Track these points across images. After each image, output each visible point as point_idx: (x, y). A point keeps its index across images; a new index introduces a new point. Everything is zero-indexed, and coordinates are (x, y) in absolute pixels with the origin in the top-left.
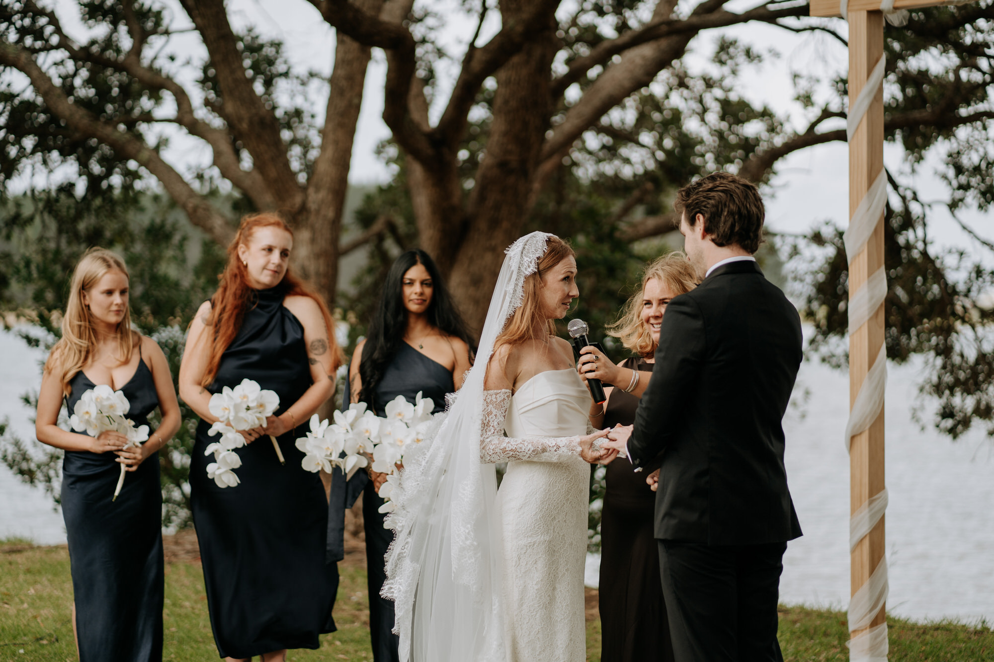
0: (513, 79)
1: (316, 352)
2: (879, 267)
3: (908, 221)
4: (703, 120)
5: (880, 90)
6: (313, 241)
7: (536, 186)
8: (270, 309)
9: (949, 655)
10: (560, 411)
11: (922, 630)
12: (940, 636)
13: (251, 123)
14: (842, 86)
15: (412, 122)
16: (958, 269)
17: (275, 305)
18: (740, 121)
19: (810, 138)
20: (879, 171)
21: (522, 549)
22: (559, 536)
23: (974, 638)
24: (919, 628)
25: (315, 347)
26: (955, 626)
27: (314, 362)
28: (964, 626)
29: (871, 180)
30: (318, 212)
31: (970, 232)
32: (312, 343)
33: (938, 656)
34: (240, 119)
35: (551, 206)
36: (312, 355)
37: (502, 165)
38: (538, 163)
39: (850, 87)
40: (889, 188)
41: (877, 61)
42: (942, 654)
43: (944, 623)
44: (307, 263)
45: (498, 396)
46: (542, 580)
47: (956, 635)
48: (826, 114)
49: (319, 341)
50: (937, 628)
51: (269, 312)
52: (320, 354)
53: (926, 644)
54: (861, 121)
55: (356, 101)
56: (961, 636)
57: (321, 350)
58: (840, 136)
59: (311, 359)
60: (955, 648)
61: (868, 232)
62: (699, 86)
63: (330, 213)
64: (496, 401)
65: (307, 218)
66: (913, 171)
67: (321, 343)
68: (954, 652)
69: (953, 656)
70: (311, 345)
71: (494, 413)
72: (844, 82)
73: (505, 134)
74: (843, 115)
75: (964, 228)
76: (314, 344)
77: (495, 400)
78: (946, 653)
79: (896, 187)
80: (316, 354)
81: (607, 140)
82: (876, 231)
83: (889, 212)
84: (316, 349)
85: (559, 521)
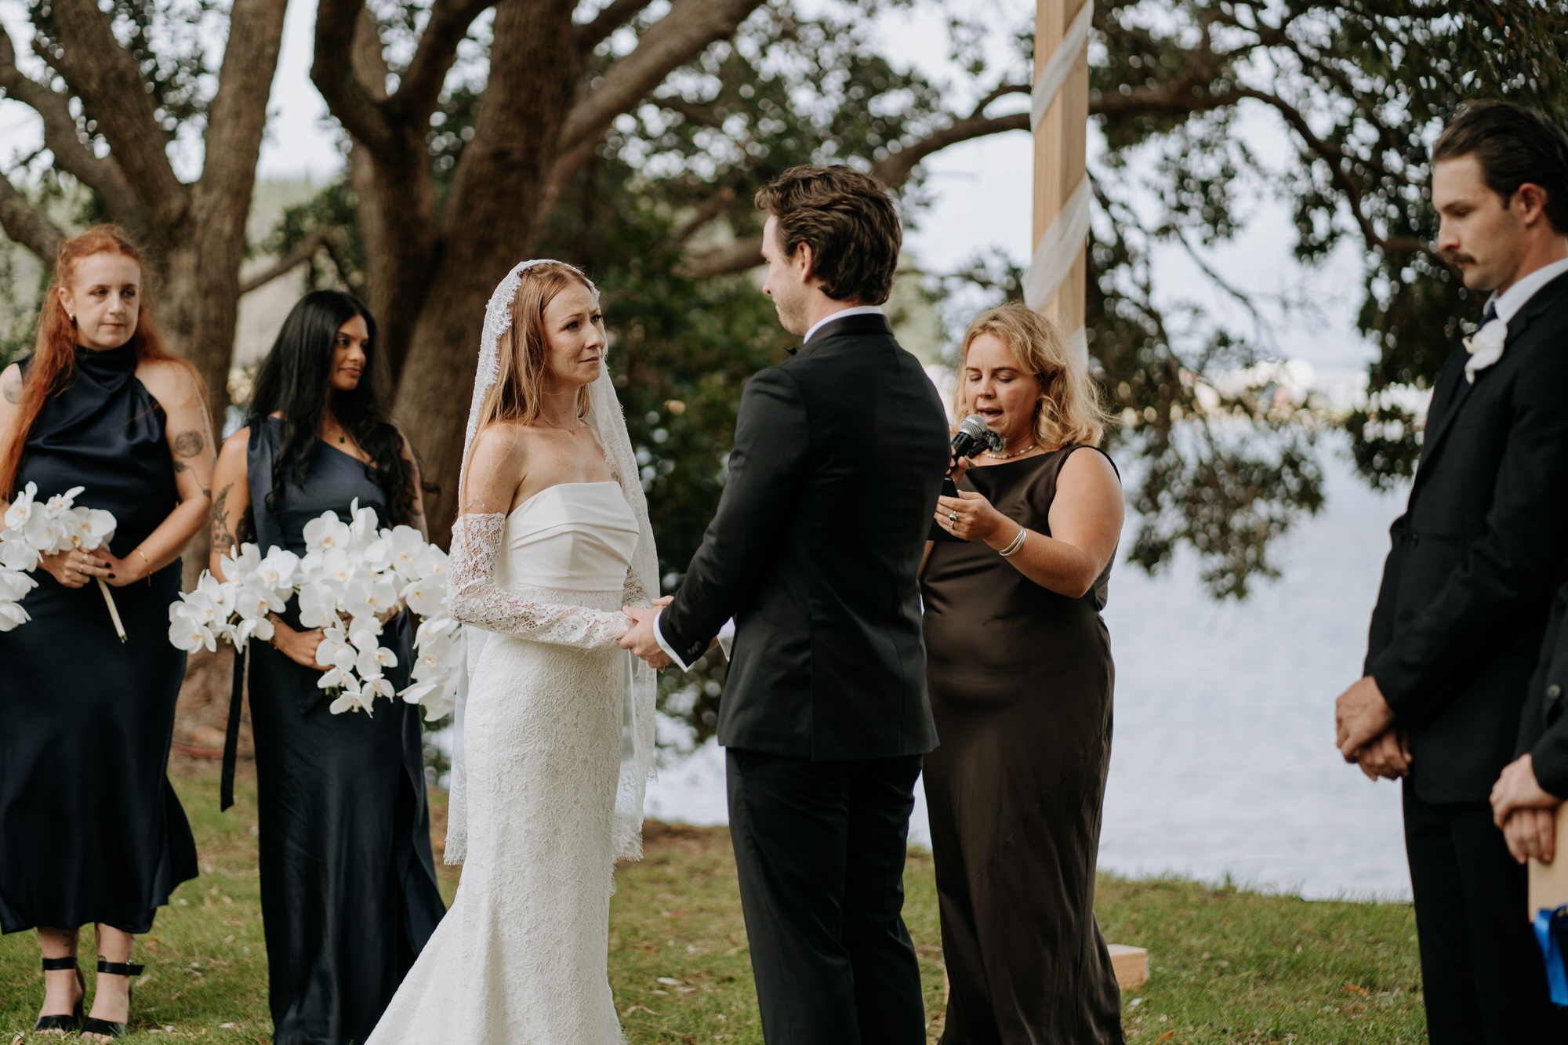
0: (516, 22)
1: (185, 452)
2: (1076, 327)
3: (1121, 254)
4: (819, 89)
5: (1084, 52)
6: (199, 269)
7: (552, 189)
8: (114, 382)
9: (1173, 929)
10: (575, 549)
11: (1132, 888)
12: (1159, 899)
13: (103, 81)
14: (1028, 43)
15: (357, 84)
16: (1187, 334)
17: (121, 379)
18: (875, 91)
19: (977, 126)
20: (1079, 180)
21: (504, 765)
22: (566, 748)
23: (1212, 901)
24: (1128, 886)
25: (183, 444)
26: (1184, 884)
27: (181, 467)
28: (1197, 884)
29: (1067, 192)
30: (207, 222)
31: (1214, 276)
32: (178, 437)
33: (1156, 930)
34: (88, 76)
35: (575, 223)
36: (179, 458)
37: (499, 156)
38: (553, 156)
39: (1040, 48)
40: (1094, 205)
41: (1080, 7)
42: (1162, 926)
43: (1166, 879)
44: (188, 304)
45: (489, 523)
46: (534, 816)
47: (1185, 898)
48: (1004, 89)
49: (191, 434)
50: (1156, 886)
51: (110, 388)
52: (192, 456)
53: (1138, 911)
54: (1053, 101)
55: (270, 50)
56: (1193, 898)
57: (193, 450)
58: (1021, 122)
59: (176, 463)
60: (1182, 916)
61: (1060, 274)
62: (815, 35)
63: (227, 227)
64: (487, 532)
65: (191, 234)
66: (1121, 180)
67: (192, 439)
68: (1182, 923)
69: (1178, 930)
70: (177, 442)
71: (485, 551)
72: (1031, 37)
73: (504, 107)
74: (1026, 89)
75: (1206, 270)
76: (181, 439)
77: (485, 529)
78: (1169, 924)
79: (1105, 203)
80: (184, 456)
81: (672, 118)
82: (1072, 272)
83: (1092, 240)
84: (184, 448)
85: (565, 724)
